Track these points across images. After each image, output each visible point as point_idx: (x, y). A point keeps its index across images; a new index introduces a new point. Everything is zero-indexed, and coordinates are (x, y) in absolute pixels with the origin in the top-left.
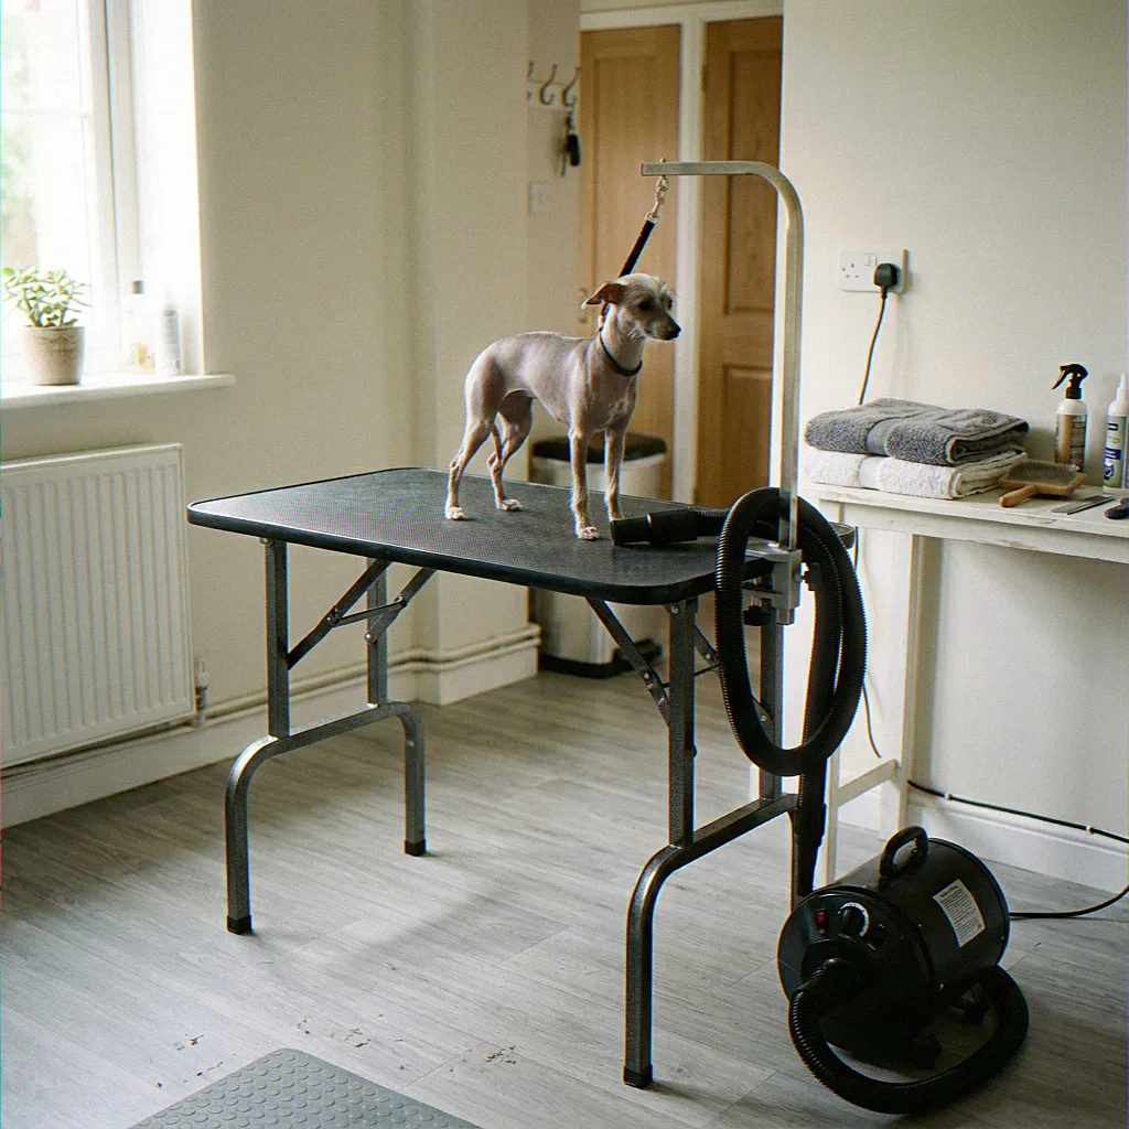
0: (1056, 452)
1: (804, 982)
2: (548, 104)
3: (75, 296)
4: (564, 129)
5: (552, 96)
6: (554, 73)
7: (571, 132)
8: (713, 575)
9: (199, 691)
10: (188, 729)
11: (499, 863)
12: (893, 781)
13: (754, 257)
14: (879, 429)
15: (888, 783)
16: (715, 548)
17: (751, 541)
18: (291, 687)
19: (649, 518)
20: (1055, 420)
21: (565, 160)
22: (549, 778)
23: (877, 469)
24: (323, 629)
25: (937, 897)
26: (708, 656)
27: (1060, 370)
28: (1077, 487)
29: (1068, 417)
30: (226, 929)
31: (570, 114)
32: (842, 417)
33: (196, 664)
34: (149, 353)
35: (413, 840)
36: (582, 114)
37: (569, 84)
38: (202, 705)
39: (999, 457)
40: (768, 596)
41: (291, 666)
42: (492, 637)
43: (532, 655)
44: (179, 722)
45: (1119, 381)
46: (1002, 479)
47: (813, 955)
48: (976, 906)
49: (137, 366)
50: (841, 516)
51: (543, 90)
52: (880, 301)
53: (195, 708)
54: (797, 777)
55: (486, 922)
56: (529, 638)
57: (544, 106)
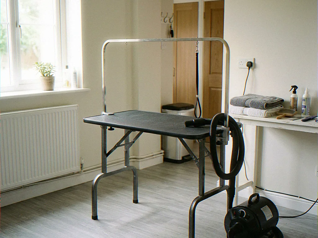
0: (290, 106)
1: (230, 227)
2: (166, 22)
3: (53, 69)
4: (170, 29)
5: (167, 21)
6: (167, 15)
7: (171, 29)
8: (209, 133)
9: (81, 165)
10: (78, 174)
11: (156, 205)
12: (252, 186)
13: (217, 59)
14: (248, 101)
15: (250, 186)
16: (209, 127)
17: (217, 126)
18: (107, 163)
19: (194, 120)
20: (290, 99)
21: (170, 36)
22: (167, 186)
23: (248, 110)
24: (115, 147)
25: (261, 209)
26: (207, 153)
27: (291, 87)
28: (295, 114)
29: (293, 98)
30: (92, 219)
31: (171, 24)
32: (239, 98)
33: (81, 158)
34: (70, 83)
35: (135, 200)
36: (174, 24)
37: (171, 17)
38: (82, 168)
39: (277, 108)
40: (222, 138)
41: (107, 156)
42: (152, 153)
43: (162, 157)
44: (77, 172)
45: (305, 89)
46: (277, 113)
47: (233, 222)
48: (271, 211)
49: (67, 86)
50: (239, 121)
51: (164, 19)
52: (248, 70)
53: (80, 169)
54: (228, 180)
55: (154, 217)
56: (161, 153)
57: (164, 23)
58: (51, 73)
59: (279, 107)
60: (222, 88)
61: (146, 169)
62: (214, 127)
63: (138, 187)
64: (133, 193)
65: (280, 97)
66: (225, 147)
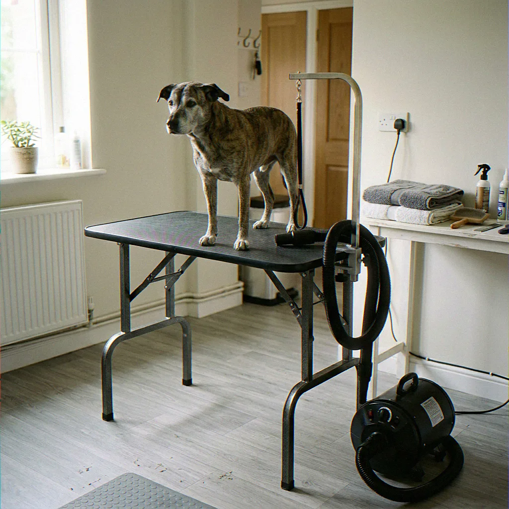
0: (476, 204)
1: (362, 443)
2: (247, 47)
3: (34, 134)
4: (254, 59)
5: (249, 43)
6: (250, 33)
7: (257, 60)
8: (322, 259)
9: (90, 311)
10: (85, 329)
13: (340, 115)
14: (396, 194)
15: (401, 353)
16: (322, 247)
17: (338, 244)
18: (131, 310)
19: (293, 234)
20: (475, 189)
21: (254, 72)
22: (248, 350)
23: (395, 211)
24: (146, 283)
25: (422, 405)
27: (477, 167)
28: (486, 219)
29: (481, 187)
30: (102, 419)
31: (257, 51)
32: (379, 188)
33: (88, 299)
34: (67, 159)
35: (186, 379)
36: (262, 51)
37: (256, 37)
38: (91, 318)
39: (451, 206)
40: (347, 269)
41: (131, 300)
42: (222, 287)
43: (240, 295)
44: (81, 325)
45: (505, 171)
46: (452, 216)
47: (366, 431)
48: (440, 409)
49: (62, 165)
50: (379, 233)
51: (244, 41)
52: (397, 135)
53: (88, 319)
54: (360, 350)
55: (219, 415)
56: (239, 288)
57: (245, 48)
58: (30, 141)
59: (454, 205)
60: (347, 167)
61: (211, 316)
62: (332, 247)
63: (193, 354)
64: (182, 364)
65: (458, 187)
66: (352, 286)
